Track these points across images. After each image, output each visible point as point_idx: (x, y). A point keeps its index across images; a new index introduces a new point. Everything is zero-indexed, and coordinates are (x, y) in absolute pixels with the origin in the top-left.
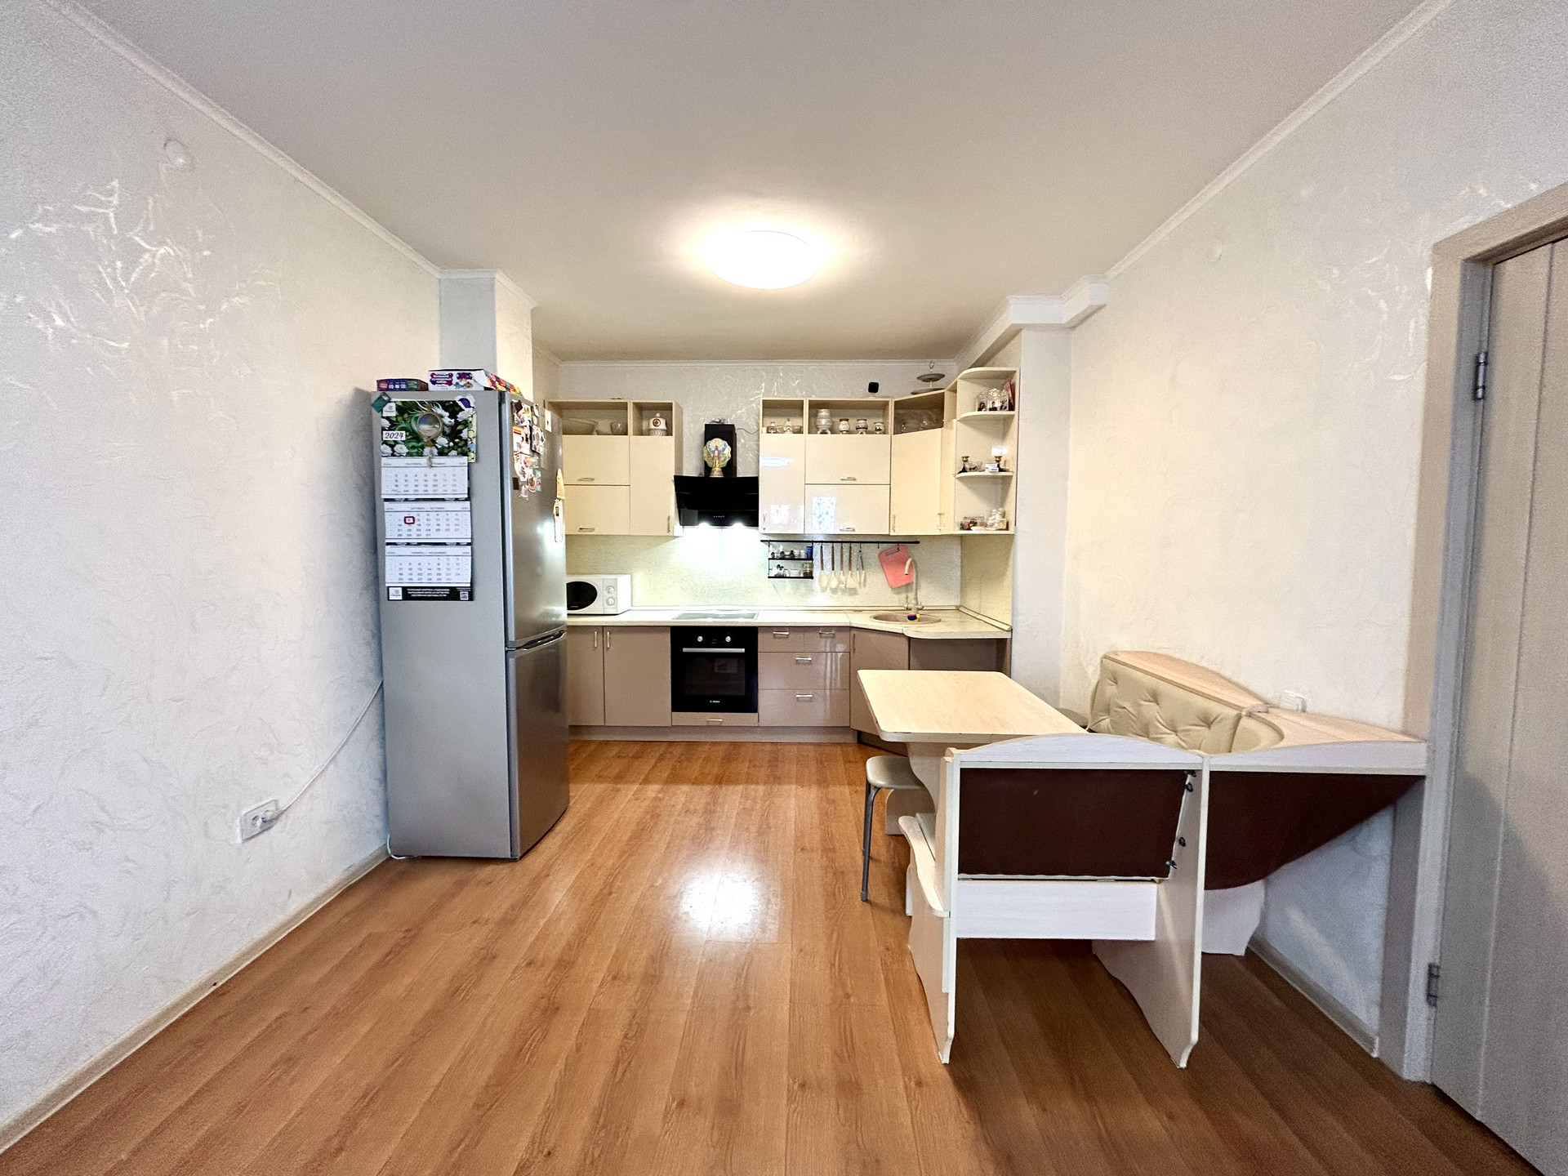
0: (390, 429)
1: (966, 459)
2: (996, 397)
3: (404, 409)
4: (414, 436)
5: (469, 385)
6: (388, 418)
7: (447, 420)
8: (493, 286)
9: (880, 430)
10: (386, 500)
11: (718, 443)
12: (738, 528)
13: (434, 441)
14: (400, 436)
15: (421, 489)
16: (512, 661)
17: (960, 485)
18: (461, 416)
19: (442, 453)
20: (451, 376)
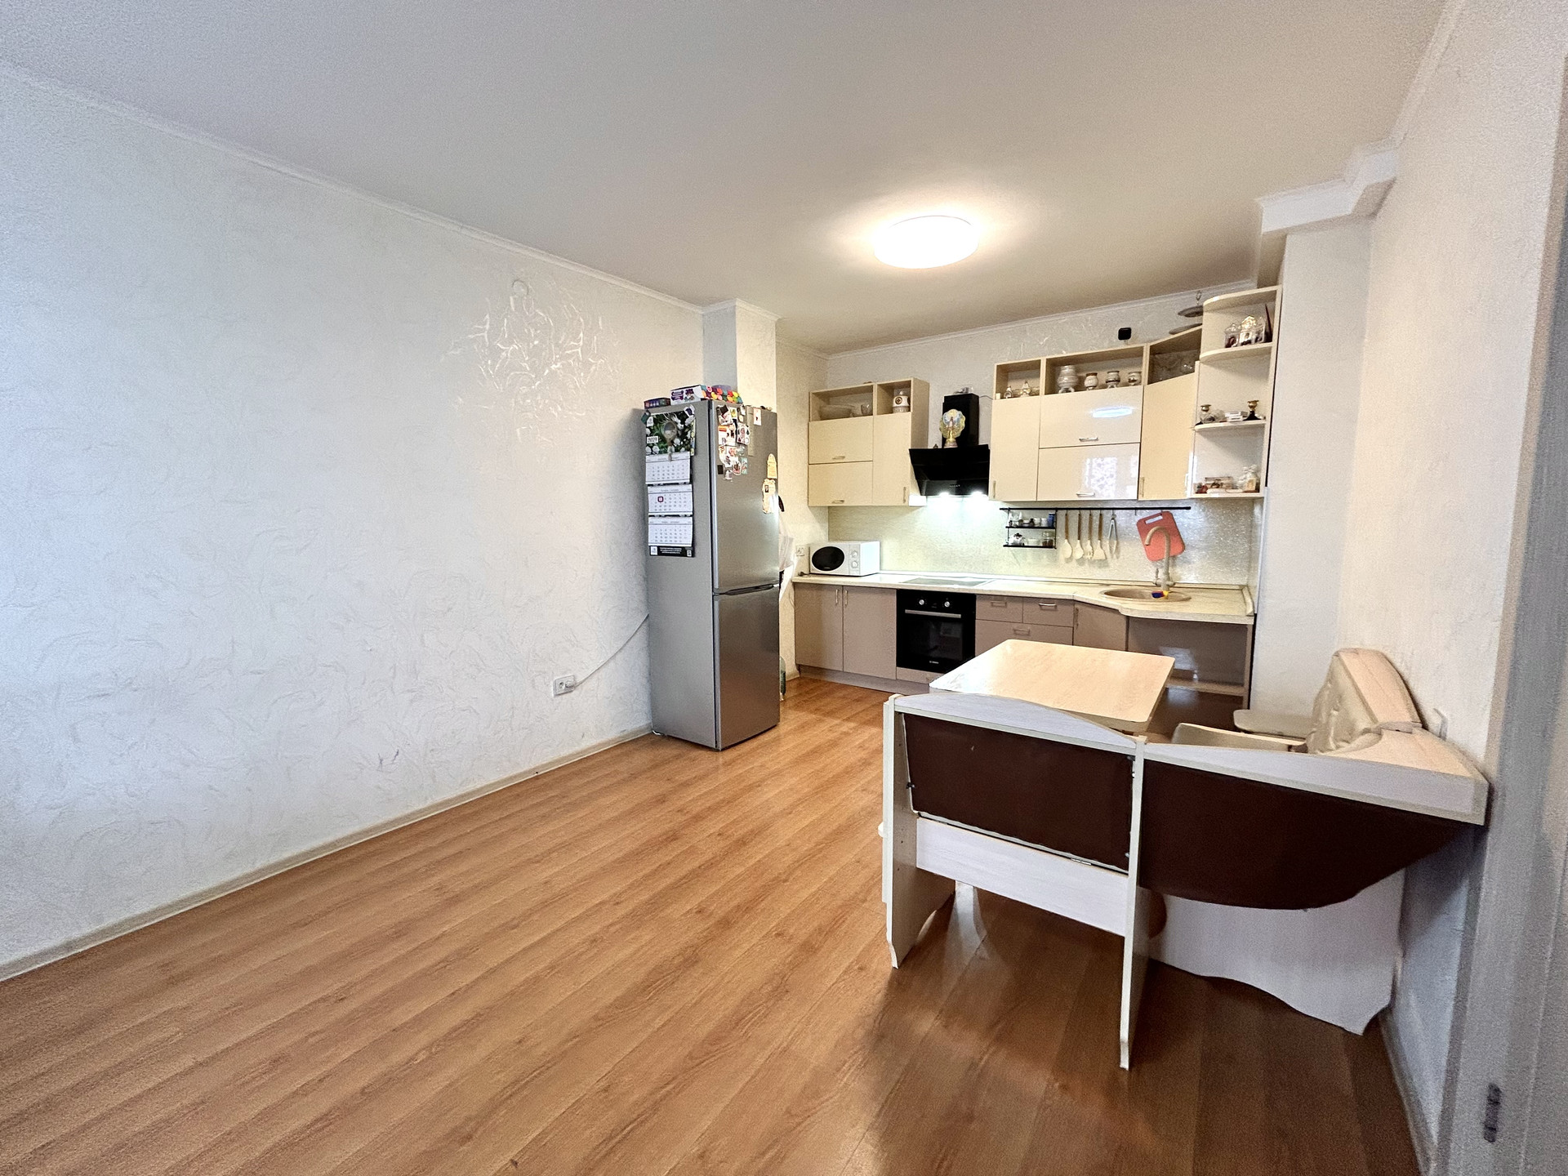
0: (650, 436)
1: (1207, 408)
2: (1249, 326)
3: (658, 420)
4: (663, 439)
5: (692, 398)
6: (649, 428)
7: (680, 426)
8: (734, 314)
9: (1134, 381)
10: (649, 485)
11: (955, 414)
12: (976, 495)
13: (672, 442)
14: (655, 439)
15: (666, 477)
16: (716, 603)
17: (1200, 438)
18: (687, 422)
19: (677, 450)
20: (682, 392)
